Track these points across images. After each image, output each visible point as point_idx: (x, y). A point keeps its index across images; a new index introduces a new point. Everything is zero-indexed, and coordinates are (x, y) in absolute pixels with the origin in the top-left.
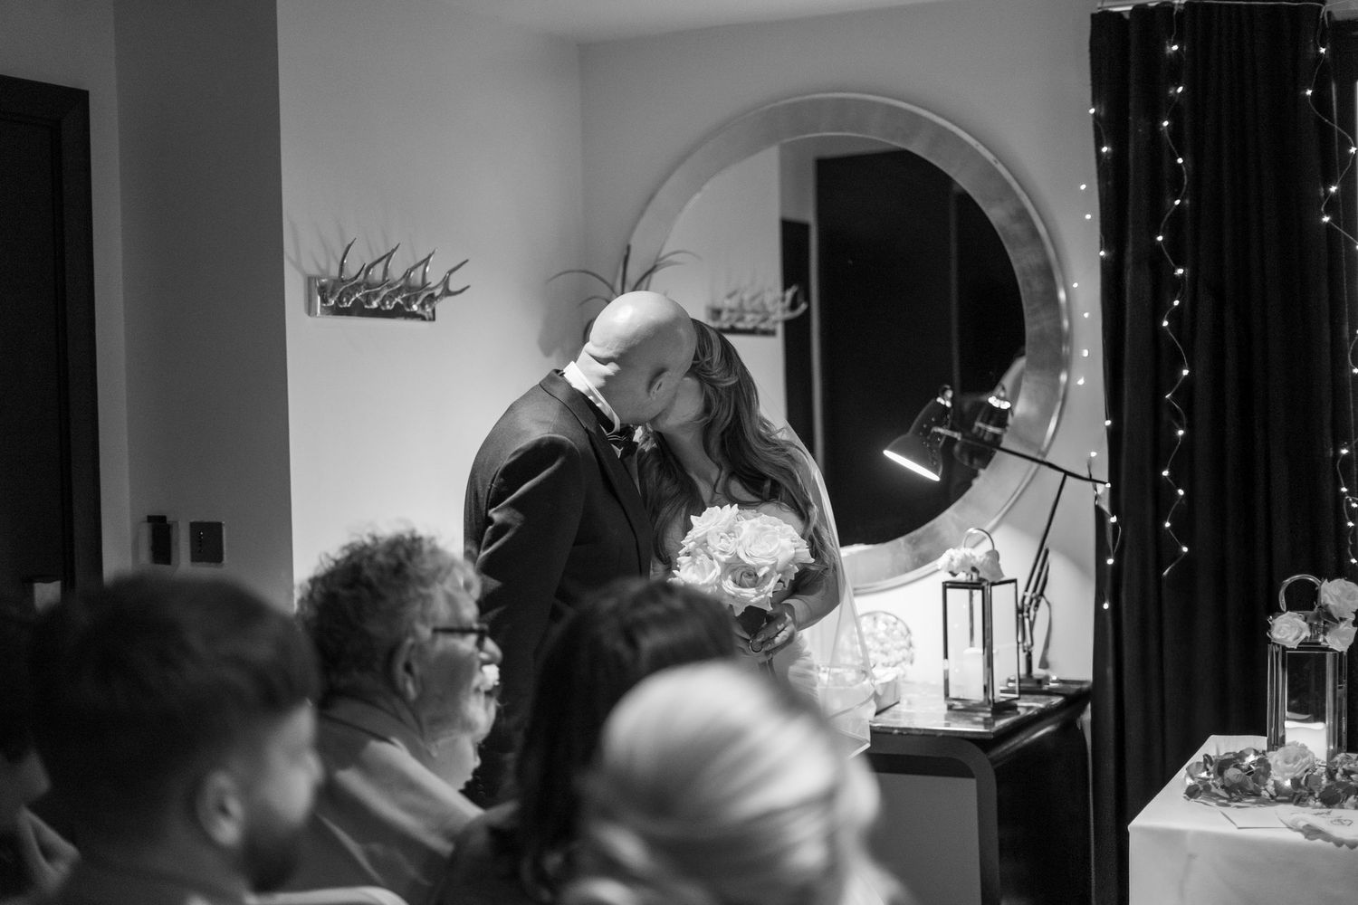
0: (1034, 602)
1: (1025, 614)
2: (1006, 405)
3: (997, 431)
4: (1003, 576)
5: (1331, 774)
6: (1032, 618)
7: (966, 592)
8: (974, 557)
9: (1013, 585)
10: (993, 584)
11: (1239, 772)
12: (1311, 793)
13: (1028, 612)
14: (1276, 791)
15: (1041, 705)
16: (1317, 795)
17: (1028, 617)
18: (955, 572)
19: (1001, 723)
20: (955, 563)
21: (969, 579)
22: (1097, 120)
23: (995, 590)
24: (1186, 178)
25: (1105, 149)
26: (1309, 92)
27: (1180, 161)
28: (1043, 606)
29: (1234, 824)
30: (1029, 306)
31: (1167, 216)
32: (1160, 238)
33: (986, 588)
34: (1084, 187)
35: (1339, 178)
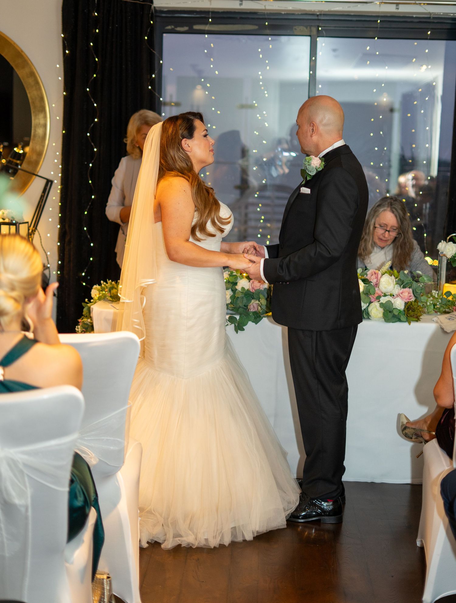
0: (33, 232)
1: (30, 236)
2: (21, 152)
3: (18, 162)
4: (24, 220)
6: (32, 237)
7: (7, 227)
8: (12, 213)
9: (27, 225)
10: (20, 223)
13: (31, 235)
17: (31, 237)
18: (5, 218)
20: (6, 215)
21: (10, 221)
22: (64, 39)
23: (21, 225)
24: (98, 66)
25: (67, 52)
26: (146, 38)
27: (97, 59)
28: (36, 233)
29: (116, 308)
30: (34, 112)
31: (91, 80)
32: (88, 90)
33: (17, 225)
34: (58, 66)
35: (156, 72)
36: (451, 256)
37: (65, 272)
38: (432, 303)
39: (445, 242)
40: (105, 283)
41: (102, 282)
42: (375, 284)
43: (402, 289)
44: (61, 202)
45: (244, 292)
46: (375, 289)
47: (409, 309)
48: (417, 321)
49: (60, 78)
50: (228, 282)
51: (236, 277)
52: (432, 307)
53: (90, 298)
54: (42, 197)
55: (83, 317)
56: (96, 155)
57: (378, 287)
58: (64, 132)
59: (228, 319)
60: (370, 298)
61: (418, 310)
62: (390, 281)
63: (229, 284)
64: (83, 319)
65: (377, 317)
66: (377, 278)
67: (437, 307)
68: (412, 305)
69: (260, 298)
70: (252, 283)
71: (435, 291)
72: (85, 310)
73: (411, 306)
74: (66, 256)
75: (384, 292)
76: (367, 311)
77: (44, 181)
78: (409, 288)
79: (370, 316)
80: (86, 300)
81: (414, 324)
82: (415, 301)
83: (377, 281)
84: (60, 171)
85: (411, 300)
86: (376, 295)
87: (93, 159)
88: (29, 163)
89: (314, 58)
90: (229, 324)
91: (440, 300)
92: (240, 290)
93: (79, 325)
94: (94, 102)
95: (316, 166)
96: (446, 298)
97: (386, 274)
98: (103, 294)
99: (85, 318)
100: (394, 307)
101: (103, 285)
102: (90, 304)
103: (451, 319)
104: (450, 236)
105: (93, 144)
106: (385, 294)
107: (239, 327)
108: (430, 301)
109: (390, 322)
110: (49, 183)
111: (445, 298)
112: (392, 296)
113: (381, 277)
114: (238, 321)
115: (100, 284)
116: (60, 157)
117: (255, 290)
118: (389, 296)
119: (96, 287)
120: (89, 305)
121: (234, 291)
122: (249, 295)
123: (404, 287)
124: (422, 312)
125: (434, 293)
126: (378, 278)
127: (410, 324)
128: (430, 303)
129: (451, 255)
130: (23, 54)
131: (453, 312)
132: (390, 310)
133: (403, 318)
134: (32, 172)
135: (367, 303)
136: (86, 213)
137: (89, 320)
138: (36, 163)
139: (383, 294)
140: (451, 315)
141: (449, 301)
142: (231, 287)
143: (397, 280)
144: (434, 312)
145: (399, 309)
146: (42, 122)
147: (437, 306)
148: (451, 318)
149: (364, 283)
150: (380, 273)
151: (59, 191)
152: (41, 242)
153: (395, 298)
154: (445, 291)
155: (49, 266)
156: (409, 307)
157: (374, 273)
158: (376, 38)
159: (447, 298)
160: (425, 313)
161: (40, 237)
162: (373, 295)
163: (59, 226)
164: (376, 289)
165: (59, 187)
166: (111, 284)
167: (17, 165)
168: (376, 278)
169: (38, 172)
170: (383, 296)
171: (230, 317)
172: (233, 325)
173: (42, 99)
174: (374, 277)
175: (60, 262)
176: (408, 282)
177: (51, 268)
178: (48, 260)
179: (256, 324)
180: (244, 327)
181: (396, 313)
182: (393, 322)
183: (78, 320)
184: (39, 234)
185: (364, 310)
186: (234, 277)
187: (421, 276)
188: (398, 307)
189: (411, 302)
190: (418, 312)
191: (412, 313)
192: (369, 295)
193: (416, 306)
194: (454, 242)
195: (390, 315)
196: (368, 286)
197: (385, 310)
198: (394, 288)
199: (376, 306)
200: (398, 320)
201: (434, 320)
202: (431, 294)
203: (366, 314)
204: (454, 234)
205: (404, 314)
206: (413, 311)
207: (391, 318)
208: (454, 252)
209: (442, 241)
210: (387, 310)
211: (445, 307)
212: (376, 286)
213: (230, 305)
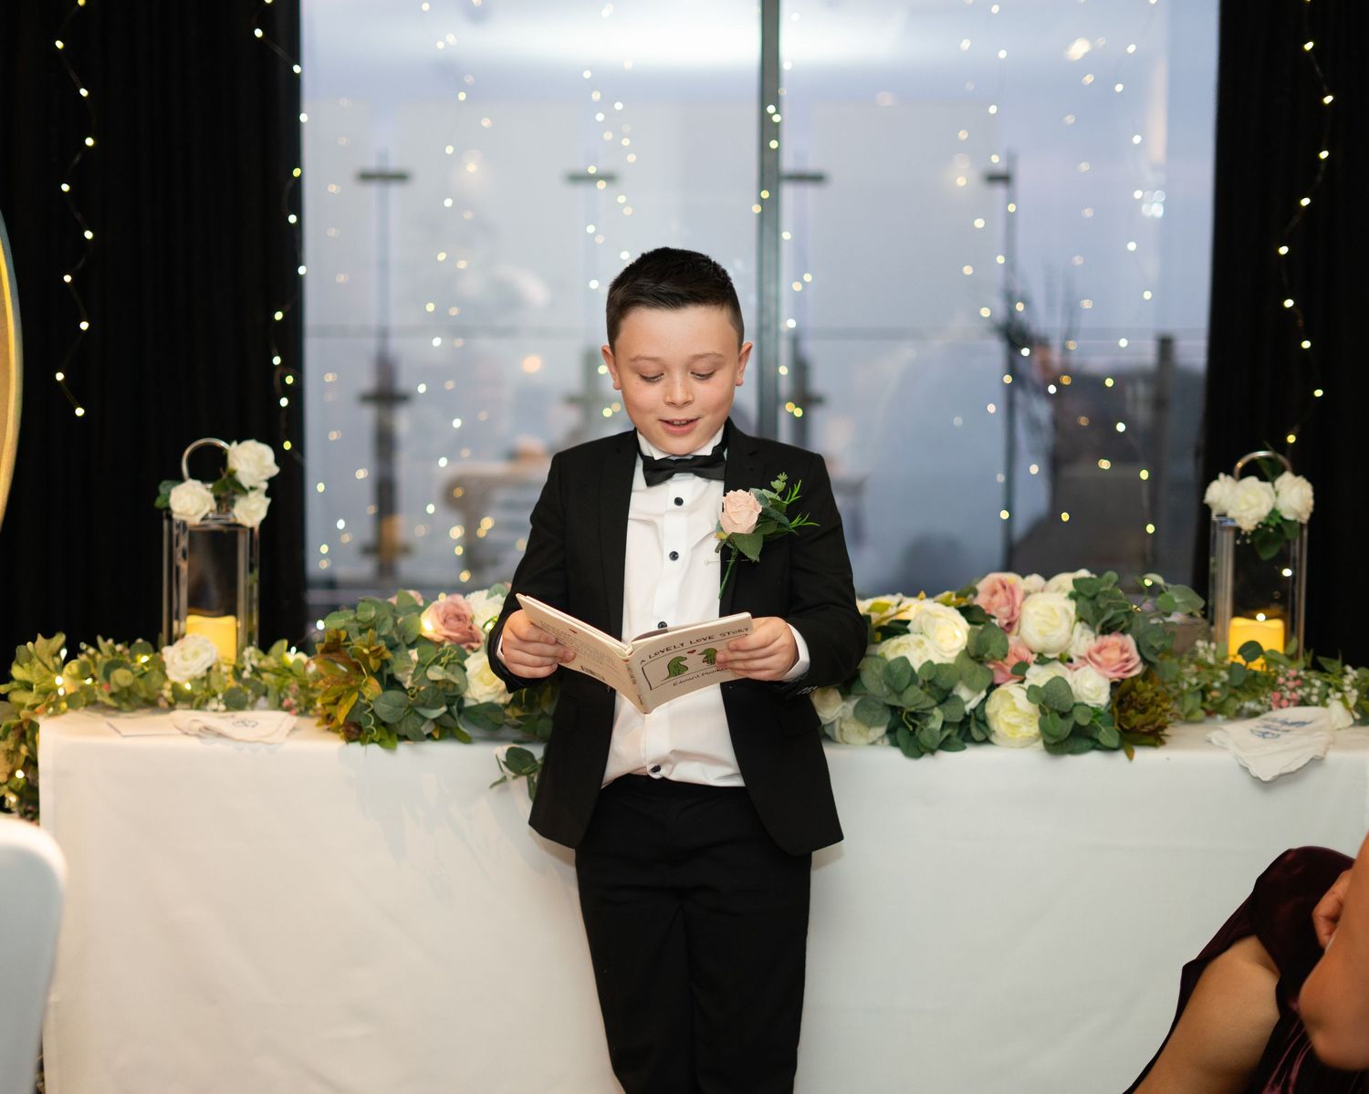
5: (237, 672)
11: (128, 673)
12: (215, 695)
14: (174, 696)
16: (220, 696)
29: (119, 732)
31: (69, 17)
32: (59, 44)
36: (1255, 522)
38: (1198, 684)
39: (1229, 478)
40: (91, 651)
41: (83, 646)
42: (1005, 622)
43: (1100, 638)
46: (1006, 640)
47: (1125, 705)
48: (1154, 745)
52: (1199, 699)
56: (91, 249)
57: (1018, 634)
59: (505, 760)
60: (991, 671)
61: (1158, 706)
62: (1059, 612)
65: (1018, 736)
66: (1010, 601)
67: (1214, 698)
68: (1135, 691)
71: (1206, 645)
73: (1133, 694)
75: (1038, 650)
76: (981, 717)
78: (1123, 632)
79: (994, 731)
81: (1144, 755)
82: (1145, 677)
83: (1012, 614)
85: (1133, 674)
86: (1012, 661)
87: (75, 262)
90: (509, 778)
91: (1225, 675)
94: (78, 84)
96: (1243, 663)
98: (83, 688)
100: (1077, 700)
101: (84, 657)
103: (1269, 735)
104: (1246, 460)
105: (78, 216)
106: (1040, 655)
108: (1190, 678)
109: (1064, 754)
111: (1239, 664)
112: (1068, 664)
113: (1025, 602)
118: (1059, 665)
123: (1107, 629)
124: (1168, 714)
125: (1204, 648)
126: (1014, 603)
127: (1130, 756)
128: (1190, 685)
129: (1253, 520)
131: (1270, 709)
132: (1064, 711)
133: (1108, 735)
135: (979, 692)
139: (1034, 657)
140: (1266, 719)
141: (1255, 674)
143: (1080, 607)
144: (1205, 713)
145: (1091, 704)
147: (1215, 694)
148: (1267, 733)
149: (970, 622)
153: (1076, 670)
154: (1238, 643)
156: (1122, 692)
157: (999, 587)
159: (1247, 665)
160: (1177, 717)
162: (1002, 660)
164: (1012, 639)
166: (113, 652)
168: (1008, 603)
170: (1035, 662)
171: (510, 752)
172: (524, 779)
174: (1000, 597)
176: (1119, 615)
181: (1084, 722)
182: (1073, 752)
185: (973, 714)
187: (1162, 592)
188: (1090, 699)
189: (1132, 678)
190: (1160, 715)
191: (1137, 719)
192: (988, 662)
193: (1153, 694)
194: (1263, 478)
195: (1066, 726)
196: (982, 631)
197: (1047, 711)
198: (1072, 633)
199: (1012, 697)
200: (1090, 744)
201: (1214, 740)
202: (1195, 652)
203: (978, 727)
204: (1262, 454)
205: (1113, 725)
206: (1143, 711)
207: (1065, 740)
208: (1264, 511)
209: (1222, 476)
210: (1052, 710)
211: (1239, 695)
212: (1007, 629)
213: (508, 712)
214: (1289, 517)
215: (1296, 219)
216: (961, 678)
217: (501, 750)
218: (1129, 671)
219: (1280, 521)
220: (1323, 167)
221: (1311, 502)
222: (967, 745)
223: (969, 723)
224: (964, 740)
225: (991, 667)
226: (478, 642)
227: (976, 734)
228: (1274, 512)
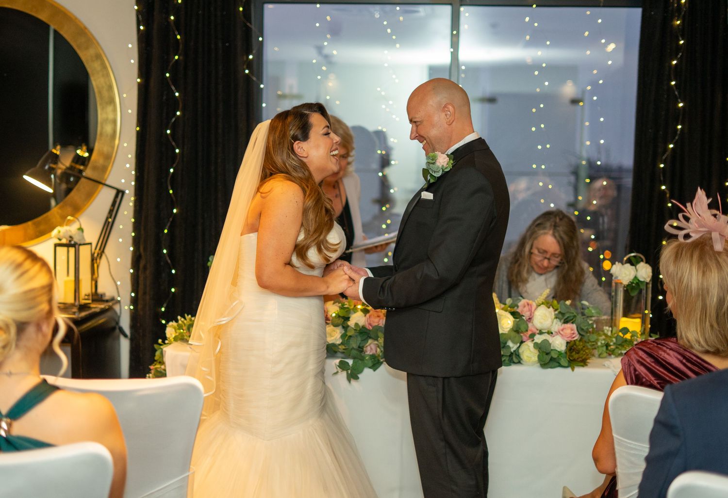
0: (99, 256)
1: (95, 261)
2: (86, 155)
3: (82, 167)
4: (85, 240)
6: (98, 263)
7: (65, 249)
8: (70, 231)
9: (89, 246)
10: (80, 245)
13: (96, 260)
15: (102, 306)
17: (96, 263)
18: (61, 238)
19: (83, 314)
20: (61, 234)
21: (68, 242)
22: (138, 11)
23: (81, 248)
24: (181, 46)
25: (142, 28)
26: (241, 9)
27: (179, 37)
28: (104, 257)
30: (101, 104)
31: (171, 64)
32: (168, 75)
33: (77, 246)
34: (130, 46)
35: (254, 52)
36: (628, 281)
37: (140, 307)
38: (605, 343)
39: (620, 264)
40: (183, 319)
41: (179, 317)
42: (528, 318)
43: (563, 325)
44: (135, 217)
45: (358, 329)
46: (528, 325)
47: (572, 350)
48: (583, 366)
49: (132, 61)
50: (338, 316)
51: (348, 311)
52: (604, 348)
53: (164, 338)
54: (111, 211)
55: (155, 363)
56: (178, 157)
57: (532, 323)
58: (138, 129)
59: (338, 364)
60: (521, 336)
61: (584, 351)
62: (548, 314)
63: (339, 319)
64: (155, 365)
65: (531, 361)
66: (530, 310)
67: (612, 348)
68: (576, 345)
69: (379, 337)
70: (368, 317)
71: (607, 328)
72: (158, 353)
74: (141, 286)
75: (539, 328)
76: (518, 354)
77: (114, 192)
78: (572, 323)
79: (522, 359)
80: (160, 341)
81: (579, 370)
82: (580, 340)
83: (531, 315)
84: (133, 178)
85: (575, 339)
86: (530, 333)
87: (174, 163)
88: (95, 168)
89: (455, 32)
90: (339, 371)
91: (614, 340)
92: (353, 327)
93: (151, 373)
94: (175, 91)
95: (443, 166)
96: (622, 335)
97: (542, 305)
98: (180, 333)
99: (158, 363)
100: (552, 348)
101: (180, 322)
102: (165, 345)
104: (628, 256)
105: (174, 144)
106: (540, 331)
107: (353, 376)
108: (601, 341)
109: (547, 368)
110: (120, 193)
111: (621, 336)
112: (551, 334)
113: (536, 309)
114: (352, 367)
115: (177, 321)
116: (133, 161)
117: (373, 328)
118: (546, 334)
119: (172, 325)
120: (162, 347)
121: (346, 328)
122: (364, 333)
123: (566, 322)
124: (590, 354)
125: (606, 329)
126: (531, 312)
127: (573, 370)
128: (601, 343)
130: (87, 31)
132: (547, 352)
133: (564, 362)
134: (99, 180)
135: (517, 344)
136: (166, 231)
137: (163, 367)
138: (104, 169)
139: (538, 332)
141: (626, 340)
142: (342, 323)
143: (557, 312)
144: (608, 354)
145: (559, 350)
146: (111, 116)
149: (514, 318)
150: (534, 305)
151: (131, 204)
152: (110, 269)
153: (554, 336)
154: (621, 328)
155: (119, 299)
156: (571, 347)
157: (526, 304)
158: (534, 6)
159: (624, 336)
160: (593, 355)
161: (108, 262)
162: (526, 332)
163: (132, 249)
164: (530, 325)
165: (133, 199)
167: (81, 171)
169: (106, 180)
170: (538, 334)
171: (341, 362)
172: (345, 372)
173: (110, 87)
174: (527, 308)
175: (133, 295)
176: (570, 316)
177: (122, 301)
178: (118, 292)
179: (374, 371)
180: (359, 376)
181: (555, 356)
182: (551, 368)
183: (150, 367)
184: (107, 259)
185: (514, 353)
186: (346, 310)
187: (588, 308)
188: (558, 348)
189: (574, 341)
190: (584, 355)
191: (576, 356)
192: (521, 333)
193: (582, 347)
194: (632, 264)
195: (548, 358)
196: (518, 321)
197: (541, 352)
198: (553, 323)
199: (529, 346)
200: (557, 364)
201: (606, 365)
202: (603, 331)
203: (516, 358)
204: (633, 254)
205: (566, 358)
206: (578, 353)
207: (548, 363)
208: (632, 277)
209: (617, 263)
210: (543, 352)
211: (620, 348)
212: (529, 320)
213: (340, 347)
214: (642, 280)
215: (667, 153)
216: (510, 339)
217: (337, 361)
218: (574, 338)
219: (637, 281)
220: (679, 132)
221: (651, 274)
222: (512, 364)
223: (512, 356)
224: (510, 362)
225: (522, 335)
226: (329, 320)
227: (515, 360)
228: (636, 277)
